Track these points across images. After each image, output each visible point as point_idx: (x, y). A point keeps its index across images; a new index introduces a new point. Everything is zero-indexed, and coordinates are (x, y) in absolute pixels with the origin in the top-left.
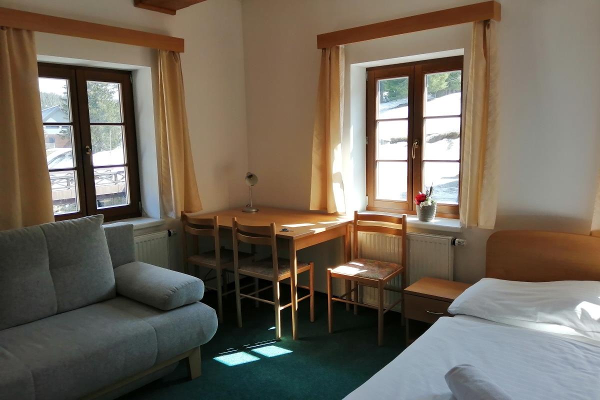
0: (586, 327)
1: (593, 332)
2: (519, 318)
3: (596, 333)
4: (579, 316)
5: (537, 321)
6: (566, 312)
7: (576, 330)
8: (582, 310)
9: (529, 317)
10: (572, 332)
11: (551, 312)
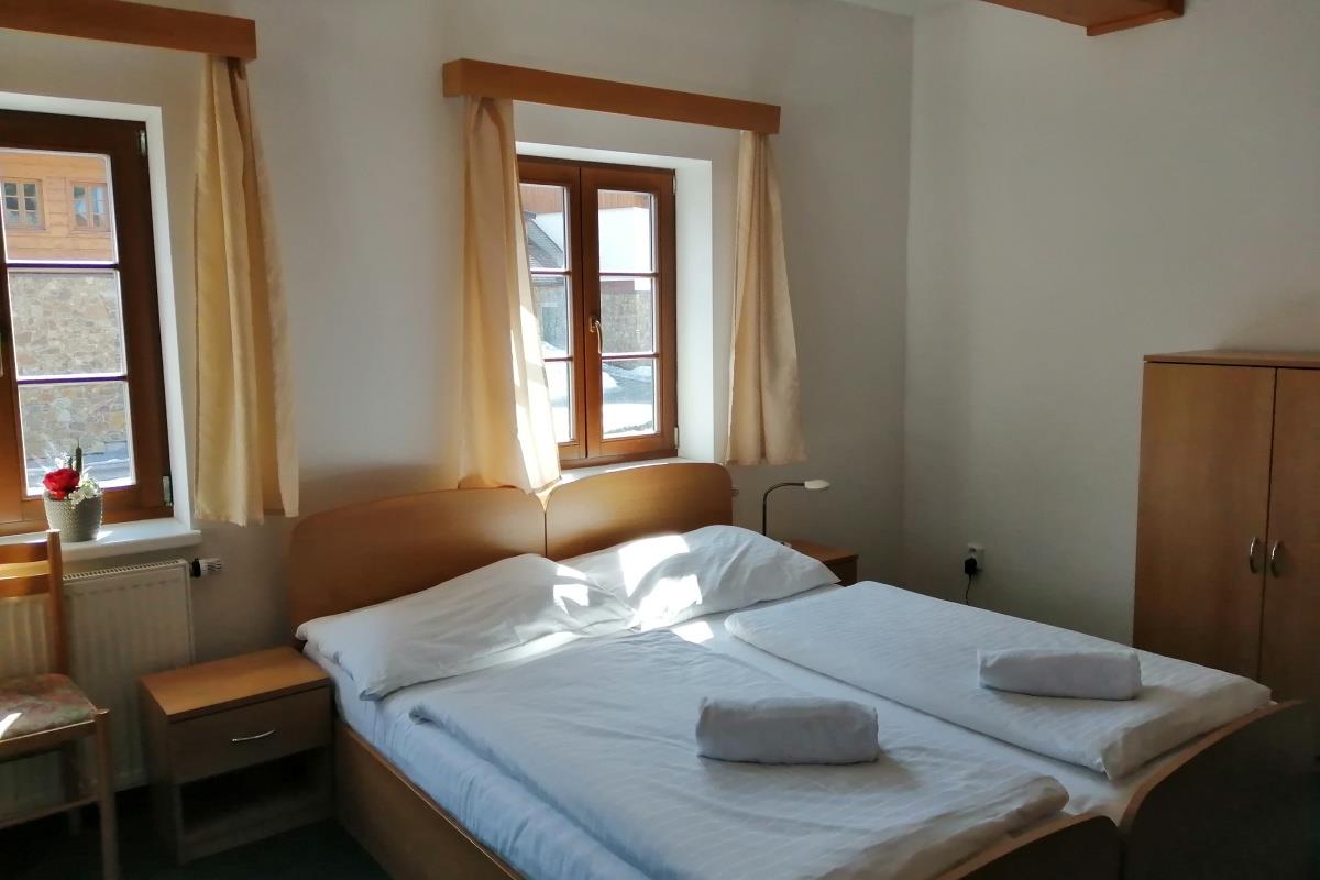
0: (578, 623)
1: (590, 625)
2: (493, 650)
3: (595, 626)
4: (565, 609)
5: (522, 641)
6: (548, 611)
7: (574, 631)
8: (563, 598)
9: (506, 641)
10: (569, 636)
11: (532, 619)
